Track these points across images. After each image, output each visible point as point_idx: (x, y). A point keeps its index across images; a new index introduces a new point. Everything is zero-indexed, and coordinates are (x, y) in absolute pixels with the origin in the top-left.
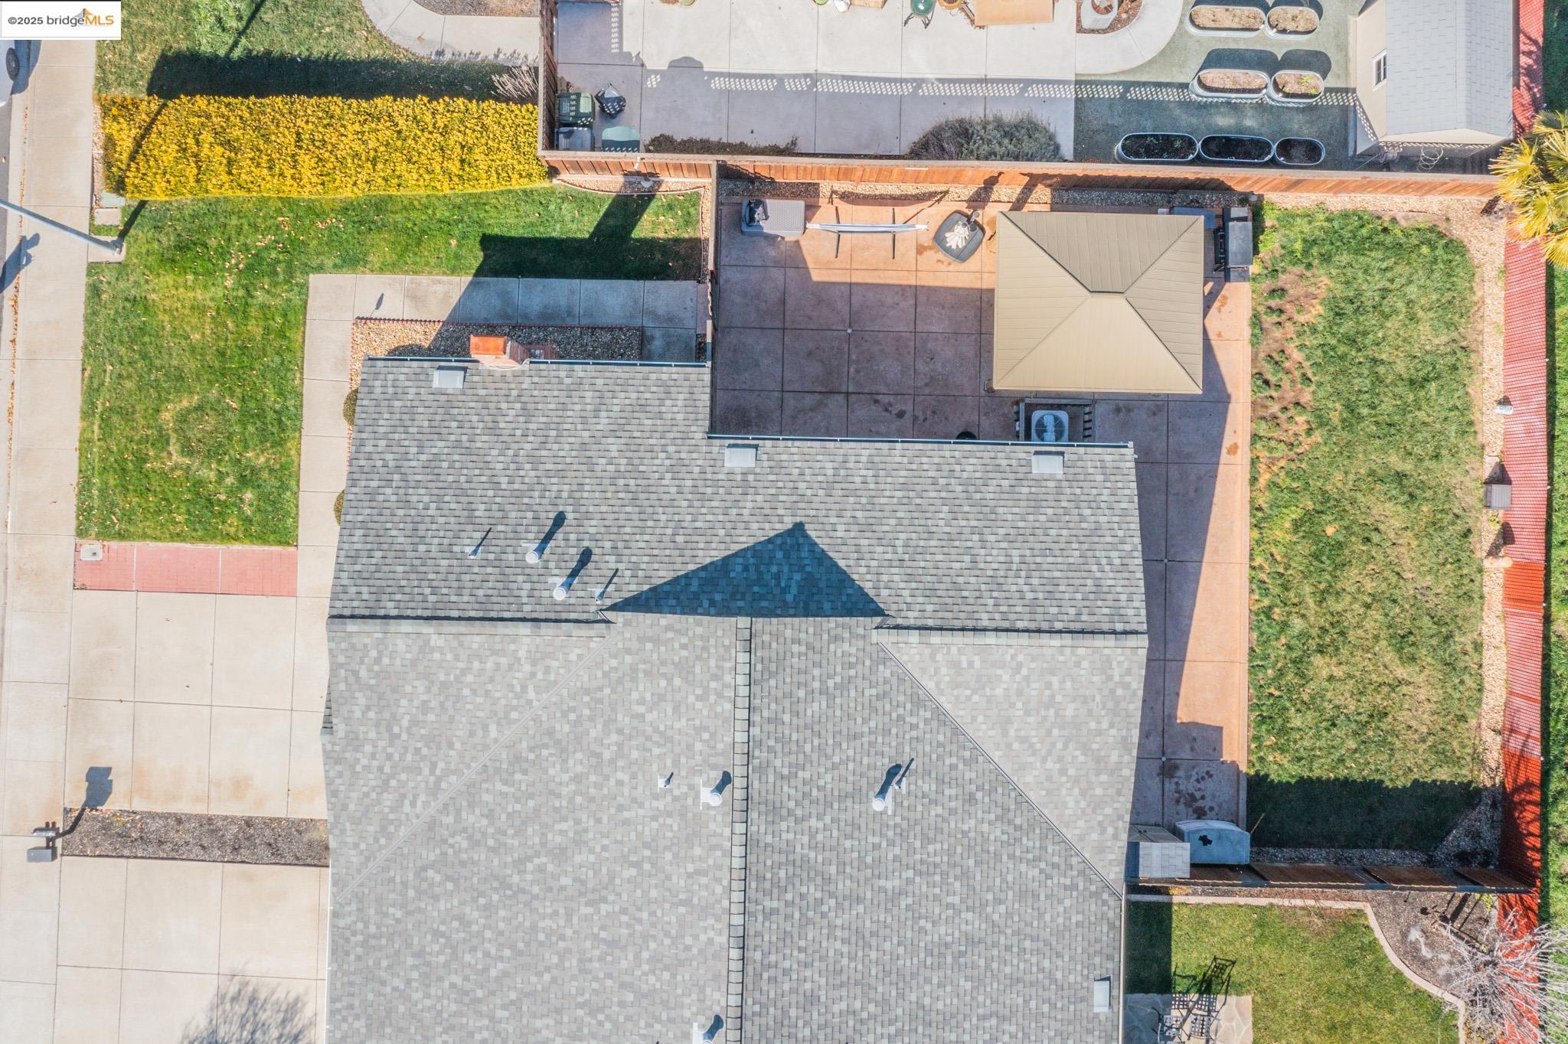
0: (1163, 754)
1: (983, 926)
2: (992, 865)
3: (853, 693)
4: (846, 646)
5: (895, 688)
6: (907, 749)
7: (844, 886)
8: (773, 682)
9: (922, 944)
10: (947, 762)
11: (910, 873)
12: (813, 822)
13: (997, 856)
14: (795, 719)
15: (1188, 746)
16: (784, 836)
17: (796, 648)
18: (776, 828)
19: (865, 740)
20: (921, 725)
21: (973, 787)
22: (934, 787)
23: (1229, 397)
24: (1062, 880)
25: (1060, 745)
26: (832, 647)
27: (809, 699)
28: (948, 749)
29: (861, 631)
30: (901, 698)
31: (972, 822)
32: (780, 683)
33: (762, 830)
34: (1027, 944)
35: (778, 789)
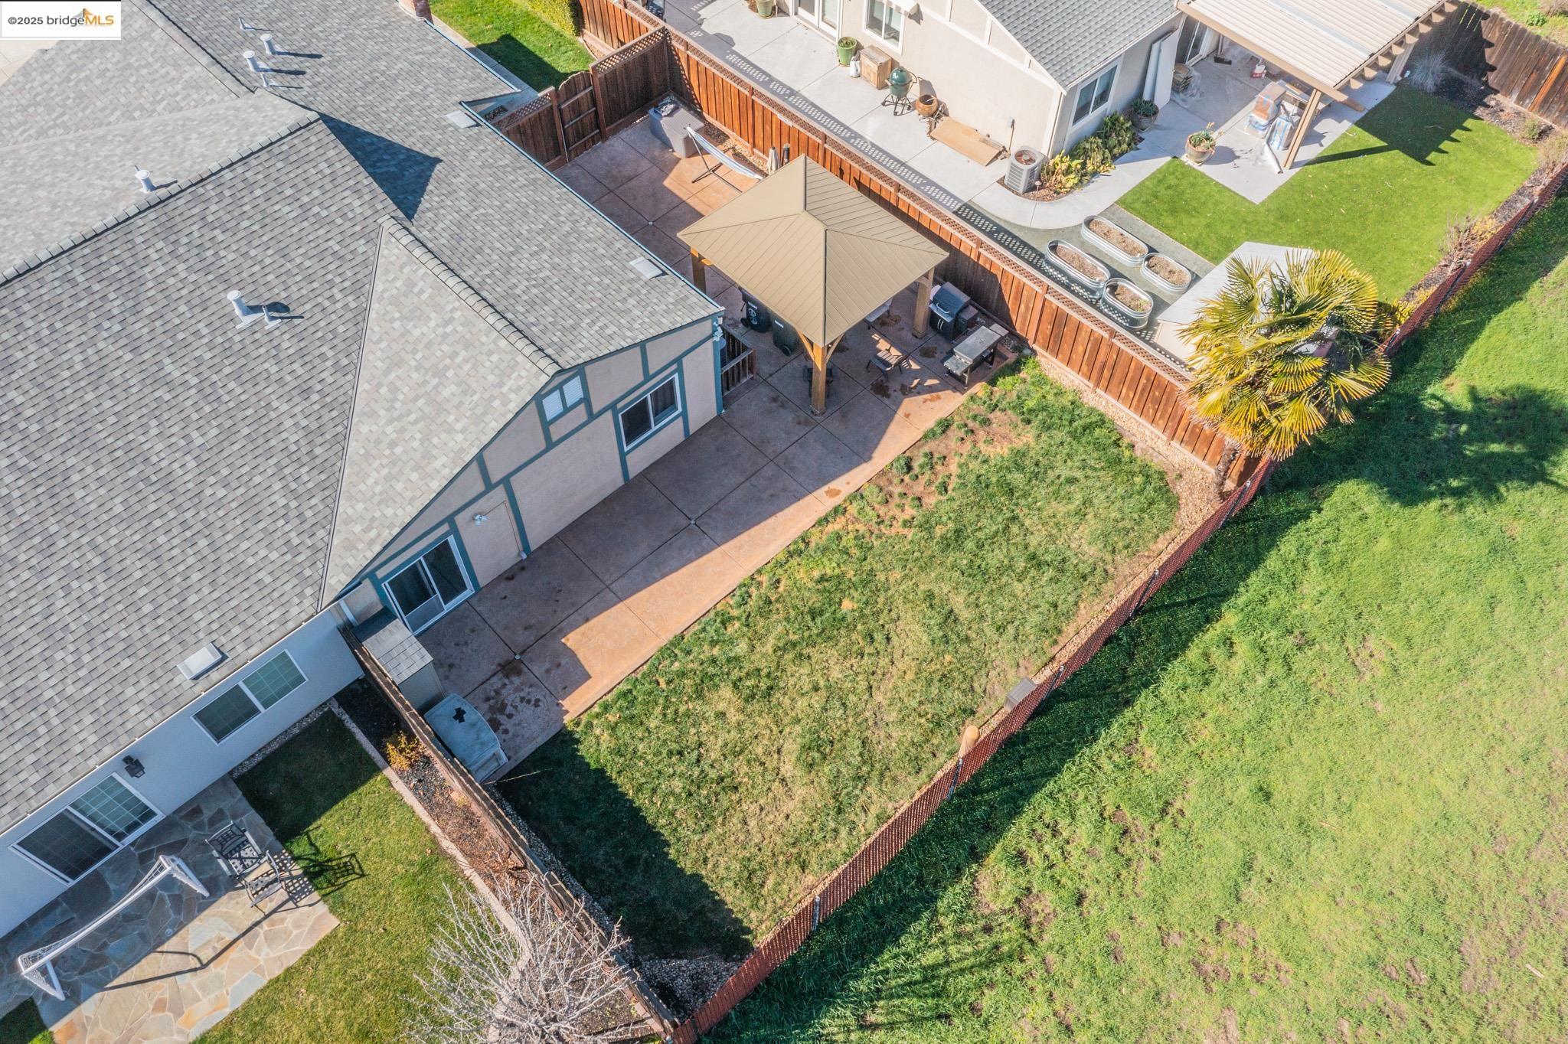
0: (522, 653)
1: (190, 485)
2: (258, 452)
3: (321, 232)
4: (357, 203)
5: (354, 263)
6: (308, 306)
7: (141, 329)
8: (280, 165)
9: (131, 437)
10: (323, 349)
11: (195, 381)
12: (181, 267)
13: (270, 453)
14: (262, 199)
15: (547, 666)
16: (151, 251)
17: (323, 166)
18: (154, 240)
19: (289, 266)
20: (339, 305)
21: (319, 387)
22: (291, 351)
23: (870, 458)
24: (293, 534)
25: (412, 418)
26: (348, 193)
27: (289, 201)
28: (335, 342)
29: (379, 206)
30: (349, 274)
31: (285, 407)
32: (284, 171)
33: (143, 230)
34: (203, 543)
35: (190, 221)
